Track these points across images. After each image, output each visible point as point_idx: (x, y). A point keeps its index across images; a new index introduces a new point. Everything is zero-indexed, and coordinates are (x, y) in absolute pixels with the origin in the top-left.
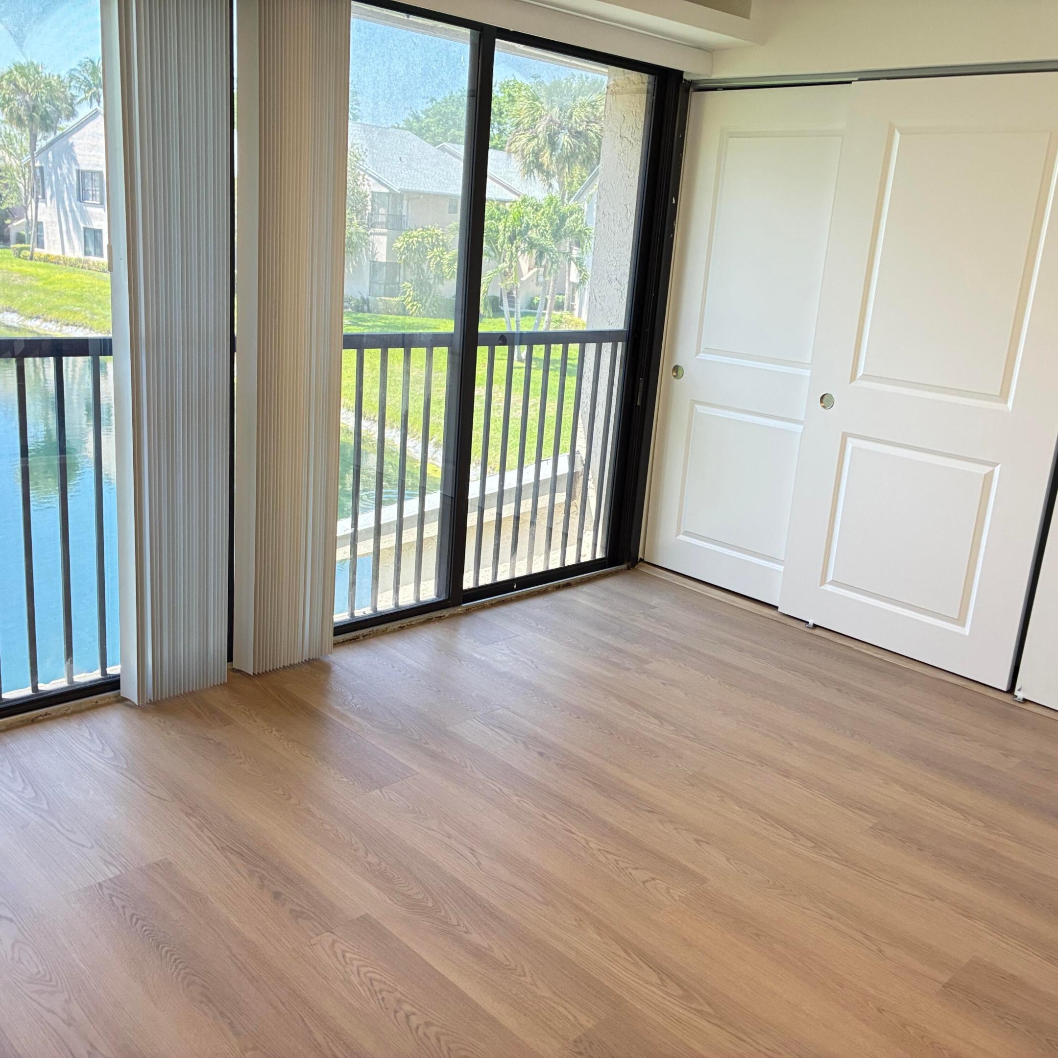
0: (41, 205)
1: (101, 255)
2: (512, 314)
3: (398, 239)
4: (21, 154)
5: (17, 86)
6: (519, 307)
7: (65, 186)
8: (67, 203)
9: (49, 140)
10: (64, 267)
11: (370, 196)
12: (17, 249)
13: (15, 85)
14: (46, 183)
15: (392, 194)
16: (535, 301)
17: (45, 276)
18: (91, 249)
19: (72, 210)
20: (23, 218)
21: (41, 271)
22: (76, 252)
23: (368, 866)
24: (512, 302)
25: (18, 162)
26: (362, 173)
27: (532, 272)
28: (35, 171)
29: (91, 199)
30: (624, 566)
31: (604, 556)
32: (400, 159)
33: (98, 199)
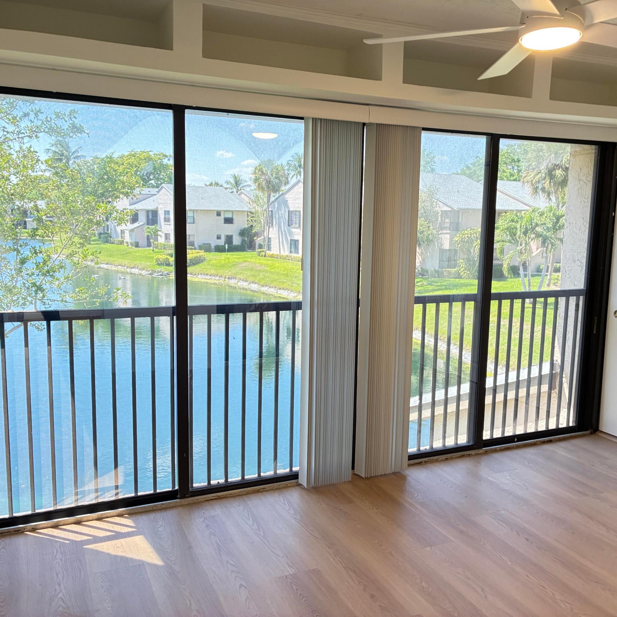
0: (271, 229)
1: (298, 253)
2: (525, 276)
3: (456, 236)
4: (263, 205)
5: (262, 172)
6: (530, 271)
7: (282, 219)
8: (283, 228)
9: (276, 197)
10: (280, 260)
11: (440, 213)
12: (259, 252)
13: (261, 171)
14: (274, 218)
15: (453, 210)
16: (541, 267)
17: (271, 265)
18: (293, 250)
19: (285, 231)
20: (262, 236)
21: (269, 262)
22: (285, 252)
23: (422, 588)
24: (525, 268)
25: (261, 209)
26: (435, 201)
27: (539, 251)
28: (269, 213)
29: (294, 225)
30: (588, 432)
31: (574, 425)
32: (458, 191)
33: (298, 225)
